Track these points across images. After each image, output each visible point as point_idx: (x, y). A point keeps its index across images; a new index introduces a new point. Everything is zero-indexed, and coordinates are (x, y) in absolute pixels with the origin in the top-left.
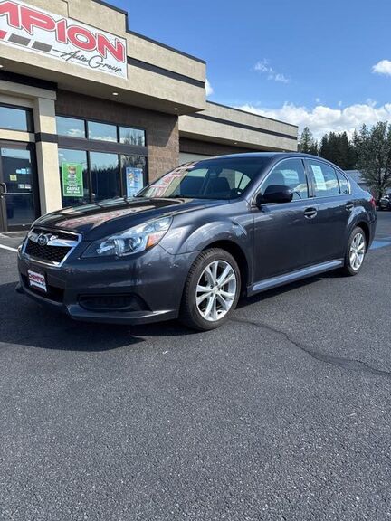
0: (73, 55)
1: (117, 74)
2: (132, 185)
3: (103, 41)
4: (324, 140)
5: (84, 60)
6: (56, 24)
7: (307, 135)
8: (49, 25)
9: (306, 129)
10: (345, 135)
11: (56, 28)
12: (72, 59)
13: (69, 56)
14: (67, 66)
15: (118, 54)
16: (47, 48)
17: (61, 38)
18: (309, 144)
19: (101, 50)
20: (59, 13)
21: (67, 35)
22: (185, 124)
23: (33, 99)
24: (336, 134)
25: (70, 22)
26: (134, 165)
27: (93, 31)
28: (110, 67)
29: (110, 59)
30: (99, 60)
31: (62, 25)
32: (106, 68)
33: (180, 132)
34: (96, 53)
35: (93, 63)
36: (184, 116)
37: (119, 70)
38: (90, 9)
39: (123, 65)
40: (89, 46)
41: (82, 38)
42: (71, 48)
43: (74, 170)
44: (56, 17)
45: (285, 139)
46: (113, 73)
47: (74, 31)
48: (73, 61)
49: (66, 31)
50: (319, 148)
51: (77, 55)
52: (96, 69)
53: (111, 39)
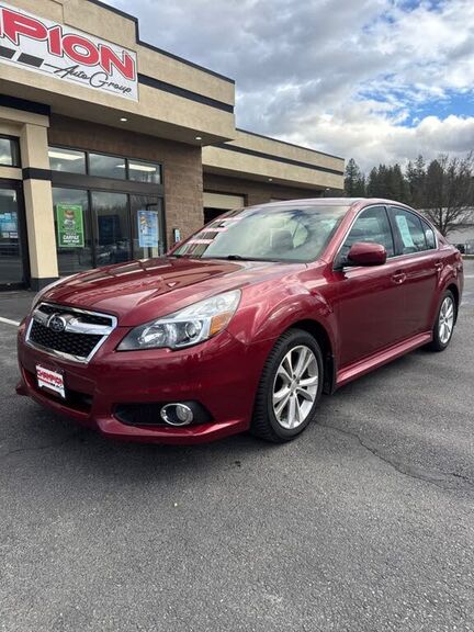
0: (71, 71)
1: (126, 96)
2: (145, 232)
3: (107, 54)
4: (373, 175)
5: (84, 77)
6: (48, 32)
7: (352, 168)
8: (39, 33)
9: (351, 161)
10: (397, 168)
11: (48, 36)
12: (69, 75)
13: (64, 73)
14: (62, 84)
15: (127, 70)
16: (36, 62)
17: (55, 49)
18: (355, 179)
19: (105, 65)
20: (52, 19)
21: (62, 46)
22: (211, 156)
23: (20, 126)
24: (388, 167)
25: (66, 30)
26: (147, 207)
27: (95, 42)
28: (116, 86)
29: (117, 77)
30: (102, 77)
31: (55, 34)
32: (111, 87)
33: (204, 166)
34: (99, 68)
35: (95, 81)
36: (209, 147)
37: (128, 90)
38: (91, 13)
39: (133, 84)
40: (90, 60)
41: (81, 50)
42: (66, 62)
43: (72, 213)
44: (48, 24)
45: (330, 175)
46: (120, 94)
47: (70, 41)
48: (70, 79)
49: (61, 40)
50: (367, 184)
51: (76, 70)
52: (100, 89)
53: (118, 52)
